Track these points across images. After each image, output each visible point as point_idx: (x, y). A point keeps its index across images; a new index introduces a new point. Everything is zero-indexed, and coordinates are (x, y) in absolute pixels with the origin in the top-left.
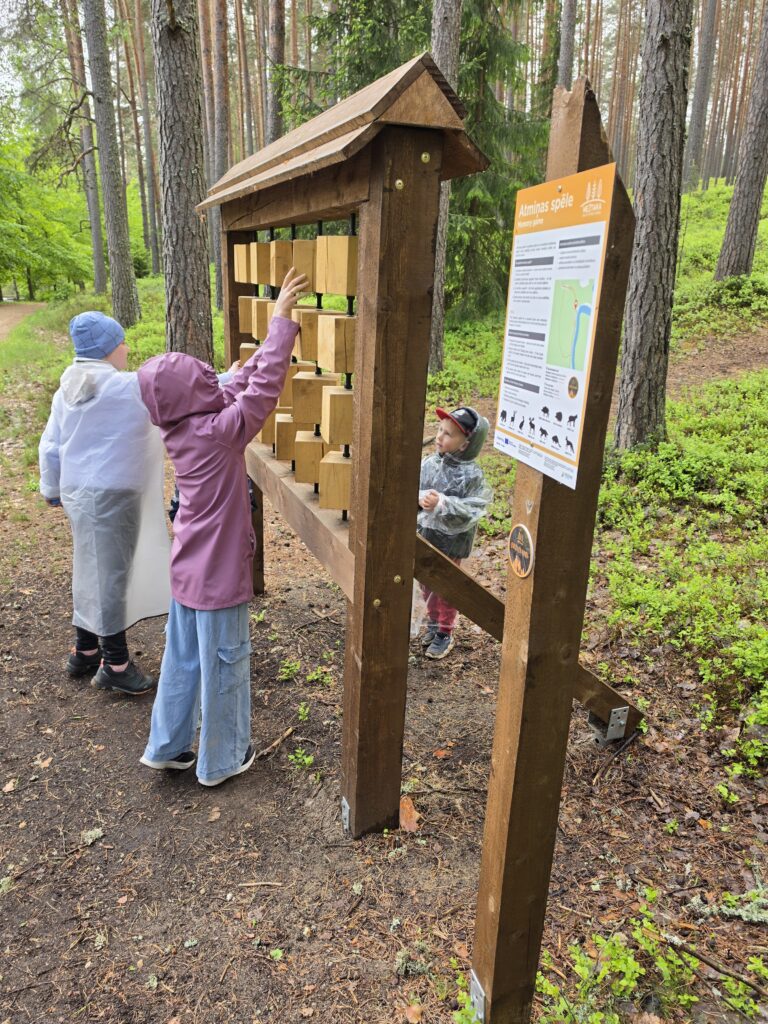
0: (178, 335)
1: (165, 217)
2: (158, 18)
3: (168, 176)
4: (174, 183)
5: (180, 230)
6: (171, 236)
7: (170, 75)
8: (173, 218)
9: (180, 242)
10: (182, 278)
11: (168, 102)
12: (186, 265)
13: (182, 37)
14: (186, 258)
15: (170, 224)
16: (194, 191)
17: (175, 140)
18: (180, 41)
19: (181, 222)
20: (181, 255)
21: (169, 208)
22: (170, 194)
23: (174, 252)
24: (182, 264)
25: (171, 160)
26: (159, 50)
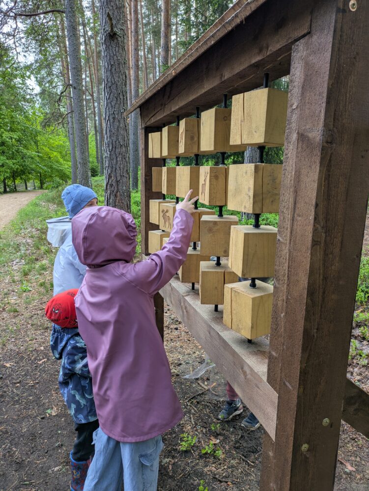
0: (111, 200)
1: (105, 136)
2: (104, 30)
3: (108, 113)
4: (111, 117)
5: (114, 142)
6: (109, 146)
7: (110, 59)
8: (110, 136)
9: (114, 149)
10: (114, 169)
11: (109, 73)
12: (117, 162)
13: (117, 39)
14: (117, 158)
15: (108, 140)
16: (122, 121)
17: (112, 94)
18: (115, 41)
19: (114, 139)
20: (114, 156)
21: (108, 131)
22: (109, 123)
23: (110, 155)
24: (115, 161)
25: (109, 105)
26: (104, 46)
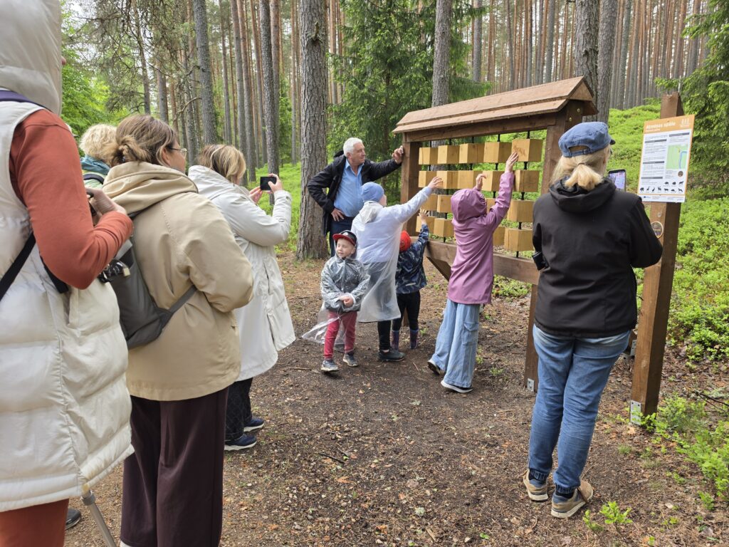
0: (310, 203)
1: (305, 139)
2: (307, 35)
3: (308, 116)
4: (311, 120)
5: (314, 145)
6: (308, 149)
7: (312, 63)
8: (310, 139)
9: (314, 152)
11: (310, 77)
12: (316, 165)
13: (319, 44)
14: (316, 160)
15: (308, 142)
16: (322, 125)
17: (313, 98)
18: (317, 46)
19: (315, 141)
20: (313, 158)
21: (308, 133)
22: (309, 126)
23: (310, 157)
24: (314, 163)
25: (310, 108)
26: (306, 51)
